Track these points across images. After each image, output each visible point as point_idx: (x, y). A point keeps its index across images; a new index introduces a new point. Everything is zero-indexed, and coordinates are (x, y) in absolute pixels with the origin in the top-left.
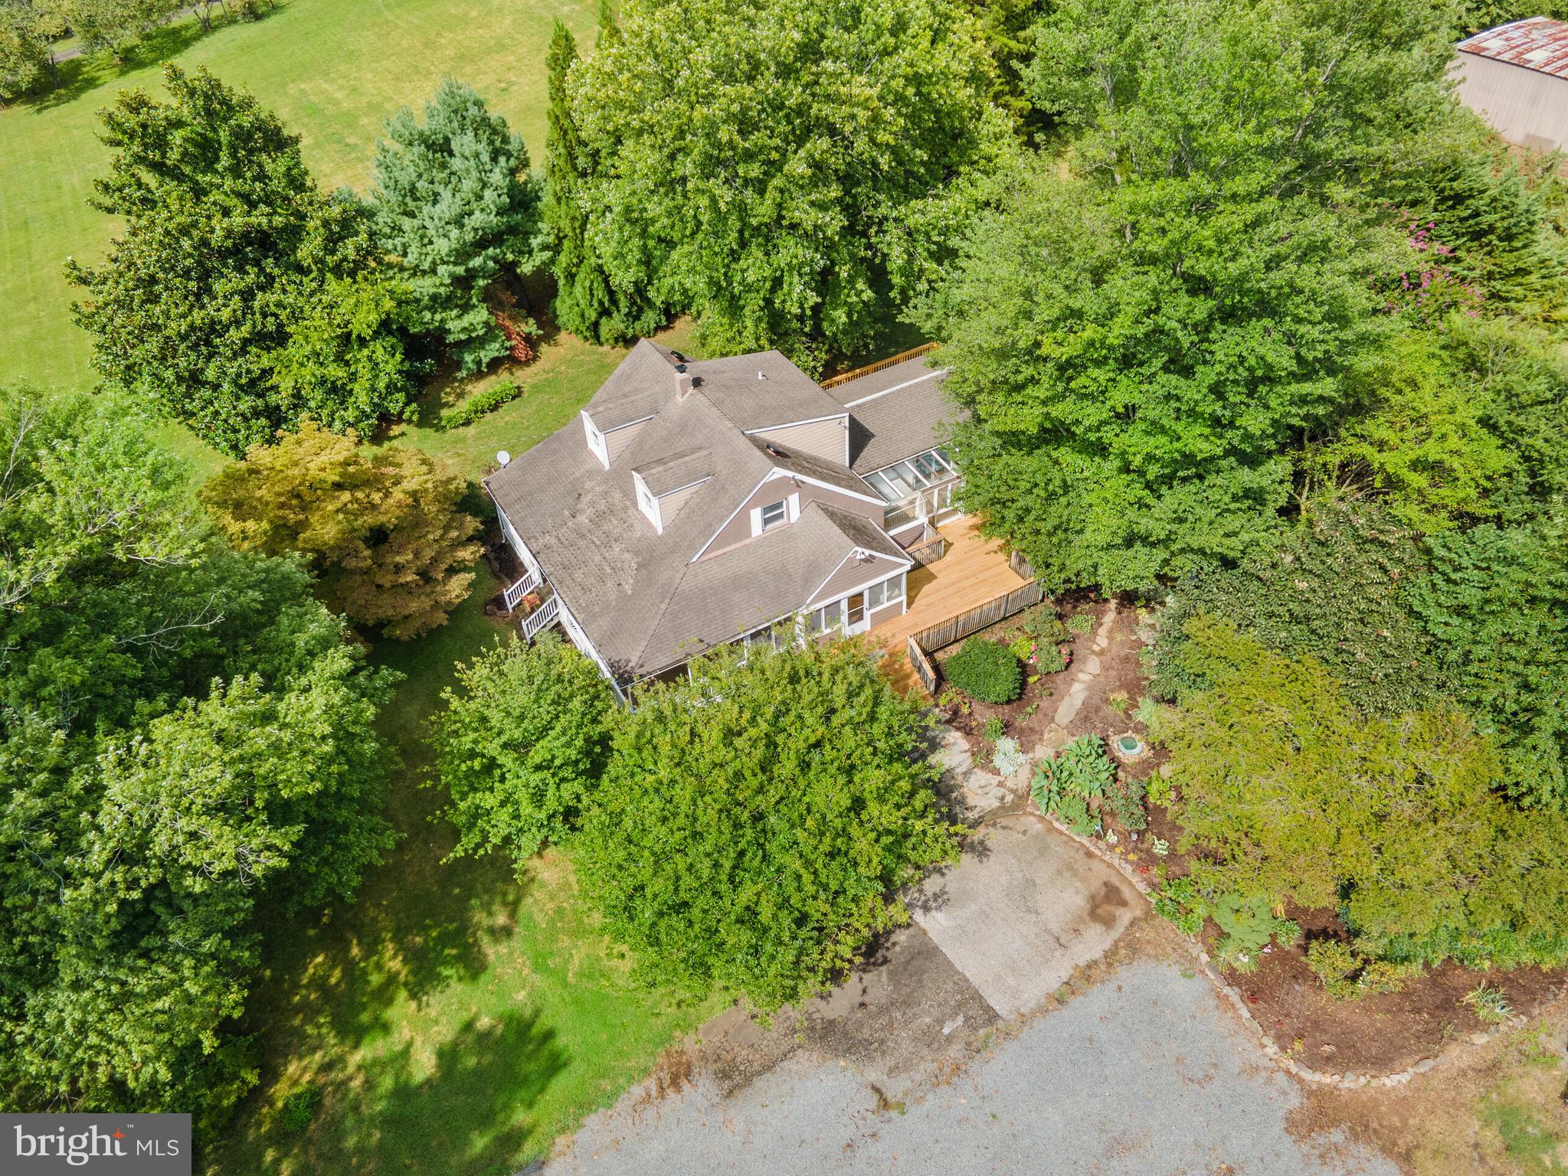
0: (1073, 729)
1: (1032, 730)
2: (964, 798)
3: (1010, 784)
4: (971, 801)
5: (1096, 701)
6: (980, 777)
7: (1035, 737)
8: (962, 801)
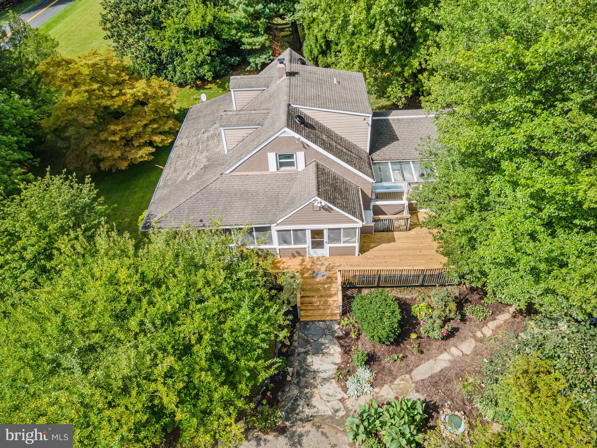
0: (420, 386)
1: (390, 372)
2: (312, 396)
3: (349, 403)
4: (314, 401)
5: (452, 374)
6: (332, 387)
7: (388, 378)
8: (308, 398)
